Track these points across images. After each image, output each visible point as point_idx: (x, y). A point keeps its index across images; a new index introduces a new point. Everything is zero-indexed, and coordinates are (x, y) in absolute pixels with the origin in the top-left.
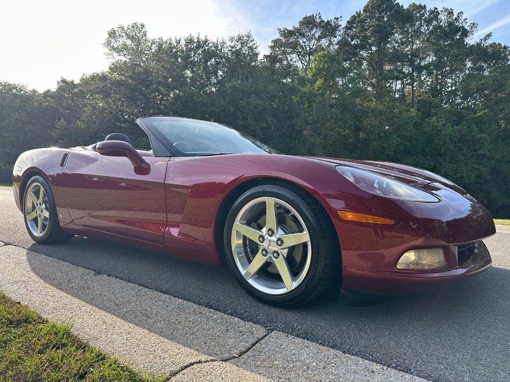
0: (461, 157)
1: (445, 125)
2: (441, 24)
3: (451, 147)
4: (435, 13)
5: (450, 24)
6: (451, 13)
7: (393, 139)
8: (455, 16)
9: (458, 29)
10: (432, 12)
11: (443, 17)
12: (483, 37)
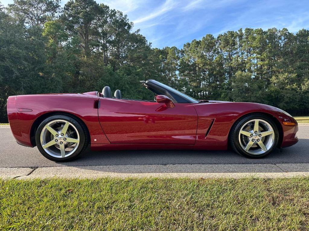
0: (132, 92)
1: (123, 75)
2: (117, 19)
3: (127, 86)
4: (114, 13)
5: (122, 21)
6: (121, 14)
7: (99, 80)
8: (123, 16)
9: (126, 24)
10: (112, 11)
11: (117, 15)
12: (136, 31)
